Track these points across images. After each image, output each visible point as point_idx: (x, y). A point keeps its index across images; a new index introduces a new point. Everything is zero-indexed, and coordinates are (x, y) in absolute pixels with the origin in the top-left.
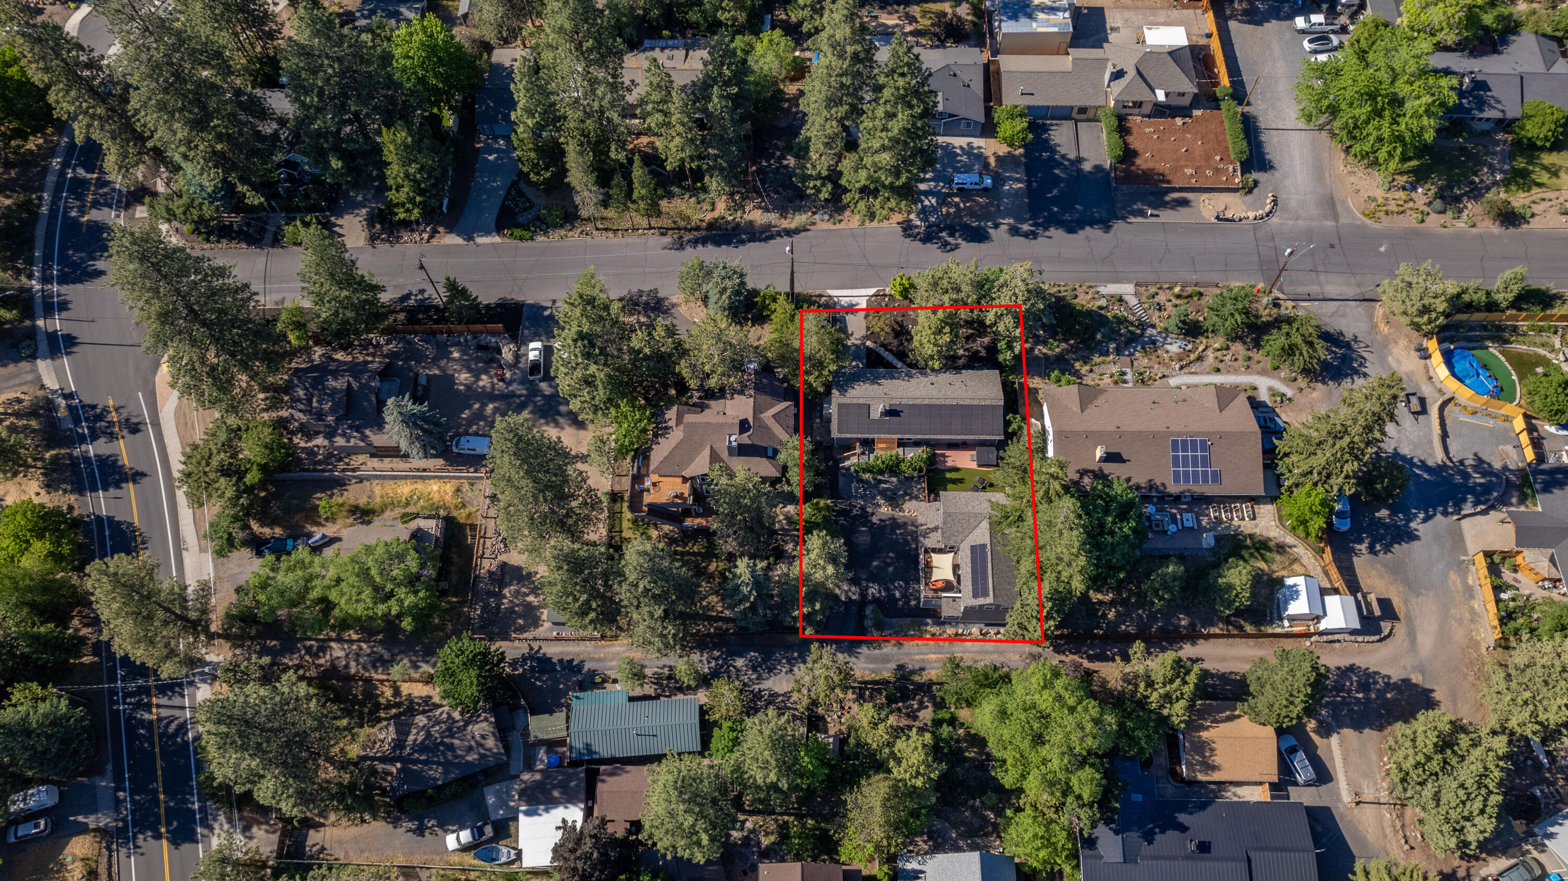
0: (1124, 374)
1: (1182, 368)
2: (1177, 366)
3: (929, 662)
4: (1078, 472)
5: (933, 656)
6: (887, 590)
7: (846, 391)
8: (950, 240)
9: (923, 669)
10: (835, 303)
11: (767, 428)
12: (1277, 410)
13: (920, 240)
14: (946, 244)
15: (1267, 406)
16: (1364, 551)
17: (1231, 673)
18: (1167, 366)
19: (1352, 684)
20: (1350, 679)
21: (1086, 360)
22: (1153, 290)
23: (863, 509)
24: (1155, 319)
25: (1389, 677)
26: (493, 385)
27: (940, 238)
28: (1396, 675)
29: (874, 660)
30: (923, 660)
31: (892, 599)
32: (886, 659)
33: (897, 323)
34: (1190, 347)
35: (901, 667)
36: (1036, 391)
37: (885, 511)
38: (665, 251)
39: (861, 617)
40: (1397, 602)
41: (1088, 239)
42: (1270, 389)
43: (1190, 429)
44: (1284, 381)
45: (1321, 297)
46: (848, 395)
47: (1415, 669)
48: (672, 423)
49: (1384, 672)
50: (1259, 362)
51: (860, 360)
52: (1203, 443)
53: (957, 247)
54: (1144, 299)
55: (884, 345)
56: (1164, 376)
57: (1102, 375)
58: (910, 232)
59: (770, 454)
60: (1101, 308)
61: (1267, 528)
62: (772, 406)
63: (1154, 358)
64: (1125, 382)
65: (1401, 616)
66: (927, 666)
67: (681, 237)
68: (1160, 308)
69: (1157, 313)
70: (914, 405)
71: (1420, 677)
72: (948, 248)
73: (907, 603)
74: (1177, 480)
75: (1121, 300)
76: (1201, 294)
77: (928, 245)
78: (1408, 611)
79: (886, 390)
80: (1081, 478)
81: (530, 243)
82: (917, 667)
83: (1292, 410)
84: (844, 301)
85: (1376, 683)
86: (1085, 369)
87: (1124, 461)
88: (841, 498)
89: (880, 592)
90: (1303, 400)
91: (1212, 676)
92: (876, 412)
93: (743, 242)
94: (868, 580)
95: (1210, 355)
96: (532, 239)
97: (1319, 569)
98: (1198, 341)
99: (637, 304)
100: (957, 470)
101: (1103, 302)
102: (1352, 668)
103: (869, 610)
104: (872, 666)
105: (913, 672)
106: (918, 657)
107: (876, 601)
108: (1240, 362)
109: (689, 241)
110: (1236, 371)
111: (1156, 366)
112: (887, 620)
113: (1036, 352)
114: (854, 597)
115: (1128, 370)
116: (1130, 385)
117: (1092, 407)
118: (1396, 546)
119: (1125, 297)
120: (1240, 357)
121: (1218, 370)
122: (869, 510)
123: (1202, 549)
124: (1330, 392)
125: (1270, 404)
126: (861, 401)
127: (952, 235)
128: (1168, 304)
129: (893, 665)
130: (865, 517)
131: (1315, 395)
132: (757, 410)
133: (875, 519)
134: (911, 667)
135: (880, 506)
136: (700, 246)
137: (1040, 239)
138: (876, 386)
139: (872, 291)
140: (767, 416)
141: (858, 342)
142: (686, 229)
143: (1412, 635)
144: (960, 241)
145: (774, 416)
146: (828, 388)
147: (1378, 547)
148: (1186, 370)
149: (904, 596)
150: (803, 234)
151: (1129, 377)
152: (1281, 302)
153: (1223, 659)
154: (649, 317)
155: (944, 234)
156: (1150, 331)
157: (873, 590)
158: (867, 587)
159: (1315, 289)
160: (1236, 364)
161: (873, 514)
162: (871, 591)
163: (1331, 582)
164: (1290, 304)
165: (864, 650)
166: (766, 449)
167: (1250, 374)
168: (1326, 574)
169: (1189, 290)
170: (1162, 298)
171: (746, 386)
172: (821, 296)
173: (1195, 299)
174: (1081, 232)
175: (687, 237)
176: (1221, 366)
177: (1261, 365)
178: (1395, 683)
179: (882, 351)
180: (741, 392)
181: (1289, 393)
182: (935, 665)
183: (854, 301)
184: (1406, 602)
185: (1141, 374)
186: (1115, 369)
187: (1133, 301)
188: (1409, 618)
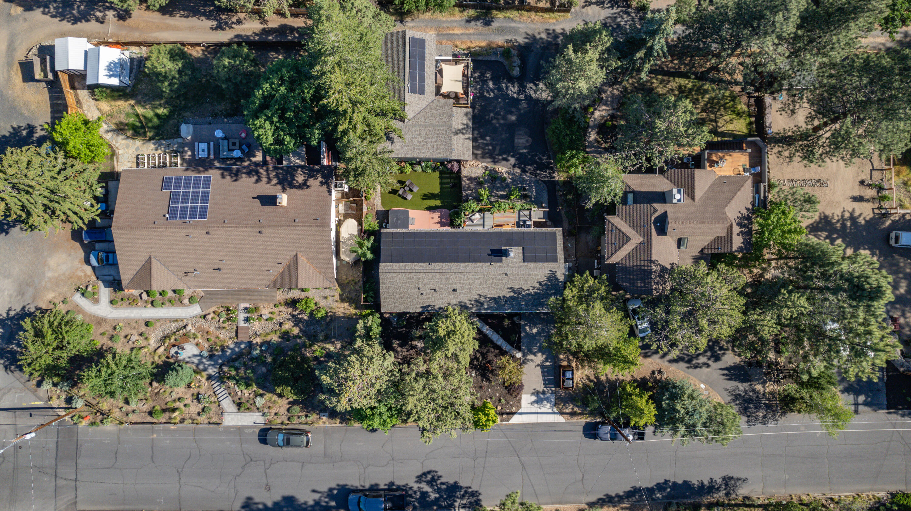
0: (247, 320)
1: (185, 327)
2: (189, 328)
3: (461, 26)
4: (308, 187)
5: (457, 32)
6: (500, 89)
7: (549, 279)
8: (426, 488)
9: (468, 21)
10: (556, 404)
11: (634, 227)
12: (94, 278)
13: (461, 488)
14: (431, 483)
15: (103, 281)
16: (39, 128)
17: (187, 17)
18: (200, 329)
19: (79, 7)
20: (79, 12)
21: (285, 336)
22: (203, 418)
23: (524, 171)
24: (205, 384)
25: (44, 13)
26: (903, 315)
27: (439, 491)
28: (37, 14)
29: (511, 30)
30: (466, 28)
31: (496, 79)
32: (500, 31)
33: (488, 380)
34: (173, 351)
35: (487, 23)
36: (342, 300)
37: (502, 169)
38: (743, 476)
39: (523, 67)
40: (17, 77)
41: (268, 488)
42: (96, 301)
43: (184, 232)
44: (80, 310)
45: (18, 413)
46: (547, 273)
47: (16, 18)
48: (736, 229)
49: (47, 17)
50: (103, 334)
51: (528, 335)
52: (173, 216)
53: (420, 479)
54: (214, 407)
55: (503, 353)
56: (205, 316)
57: (271, 319)
58: (472, 500)
59: (630, 197)
60: (262, 395)
61: (127, 146)
62: (629, 256)
63: (213, 339)
64: (246, 309)
65: (17, 67)
66: (464, 23)
67: (728, 494)
68: (197, 398)
69: (202, 391)
70: (475, 261)
71: (12, 12)
72: (429, 477)
73: (483, 74)
74: (208, 180)
75: (239, 405)
76: (150, 413)
77: (451, 482)
78: (9, 71)
79: (506, 280)
80: (306, 181)
81: (893, 489)
82: (473, 23)
83: (79, 278)
84: (547, 407)
85: (56, 8)
86: (288, 326)
87: (259, 197)
88: (544, 182)
89: (507, 88)
90: (64, 289)
91: (204, 14)
92: (515, 253)
93: (660, 487)
94: (518, 101)
95: (153, 342)
96: (893, 495)
97: (85, 107)
98: (164, 358)
99: (768, 407)
100: (430, 209)
101: (260, 402)
102: (76, 20)
103: (516, 72)
104: (513, 25)
105: (476, 19)
106: (471, 31)
107: (511, 80)
108: (123, 334)
109: (718, 489)
110: (128, 322)
111: (212, 329)
112: (501, 60)
113: (339, 346)
114: (531, 85)
115: (242, 324)
116: (242, 305)
117: (286, 262)
118: (7, 134)
119: (234, 408)
120: (122, 339)
121: (147, 324)
122: (518, 171)
123: (194, 124)
124: (34, 298)
125: (101, 283)
126: (532, 265)
127: (424, 494)
128: (188, 401)
129: (495, 25)
130: (522, 162)
131: (50, 296)
132: (647, 245)
133: (512, 160)
134: (479, 23)
135: (507, 172)
136: (706, 483)
137: (324, 488)
138: (516, 287)
139: (515, 420)
140: (636, 239)
141: (530, 357)
142: (723, 505)
143: (11, 48)
144: (415, 486)
145: (629, 239)
146: (570, 279)
147: (24, 133)
148: (181, 324)
149: (485, 82)
150: (593, 499)
151: (242, 316)
152: (64, 405)
153: (191, 29)
154: (754, 391)
155: (433, 496)
156: (212, 371)
157: (513, 90)
158: (519, 93)
159: (23, 420)
160: (128, 331)
161: (514, 166)
162: (516, 89)
163: (76, 96)
164: (54, 403)
165: (521, 40)
166: (635, 202)
167: (114, 320)
168: (78, 102)
169: (163, 418)
170: (195, 408)
171: (660, 276)
172: (573, 414)
173: (158, 408)
174: (277, 498)
175: (720, 496)
176: (143, 328)
177: (102, 330)
178: (39, 7)
179: (505, 346)
180: (664, 269)
181: (78, 298)
182: (455, 24)
183: (535, 408)
184: (9, 79)
185: (228, 319)
186: (257, 326)
187: (227, 404)
188: (10, 65)
